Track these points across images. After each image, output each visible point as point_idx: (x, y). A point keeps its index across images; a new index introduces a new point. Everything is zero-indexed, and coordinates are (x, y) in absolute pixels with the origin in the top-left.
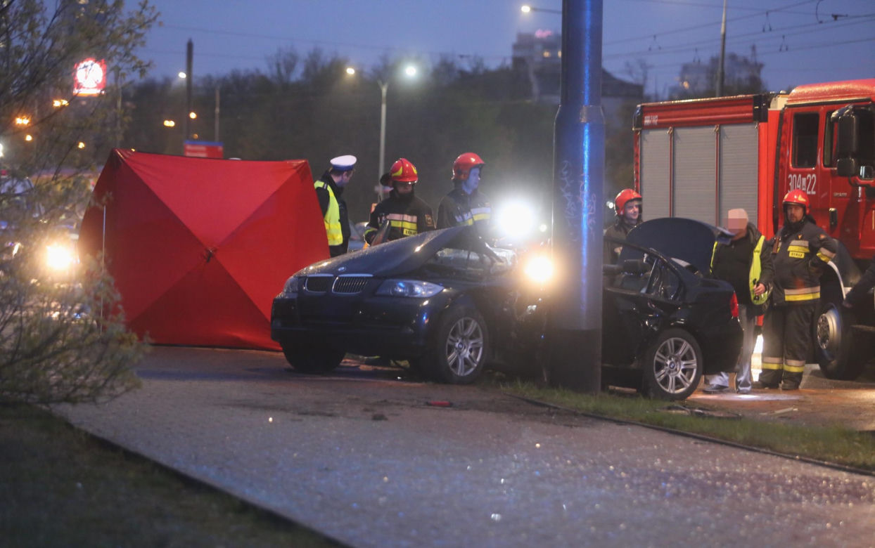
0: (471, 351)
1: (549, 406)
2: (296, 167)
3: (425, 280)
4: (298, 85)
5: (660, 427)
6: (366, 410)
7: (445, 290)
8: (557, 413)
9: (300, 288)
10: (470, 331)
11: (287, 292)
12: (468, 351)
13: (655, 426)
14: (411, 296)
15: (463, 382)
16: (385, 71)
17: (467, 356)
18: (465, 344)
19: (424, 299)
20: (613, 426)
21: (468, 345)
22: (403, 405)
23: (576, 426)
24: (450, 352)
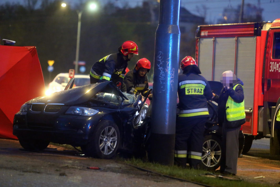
0: (111, 142)
1: (147, 171)
2: (29, 50)
3: (90, 107)
4: (38, 11)
5: (200, 183)
6: (57, 171)
7: (99, 113)
8: (152, 175)
9: (28, 109)
10: (111, 133)
11: (22, 111)
12: (110, 143)
13: (198, 183)
14: (83, 115)
15: (107, 158)
16: (81, 6)
17: (109, 145)
18: (108, 139)
19: (89, 117)
20: (178, 182)
21: (110, 140)
22: (76, 168)
23: (160, 182)
24: (101, 144)
